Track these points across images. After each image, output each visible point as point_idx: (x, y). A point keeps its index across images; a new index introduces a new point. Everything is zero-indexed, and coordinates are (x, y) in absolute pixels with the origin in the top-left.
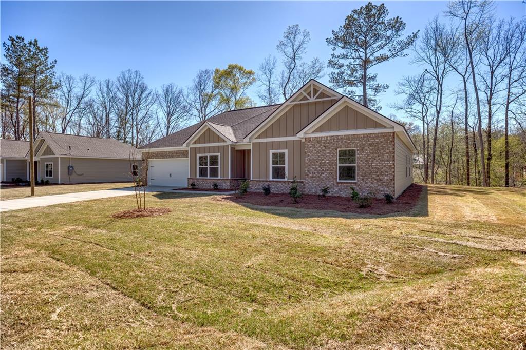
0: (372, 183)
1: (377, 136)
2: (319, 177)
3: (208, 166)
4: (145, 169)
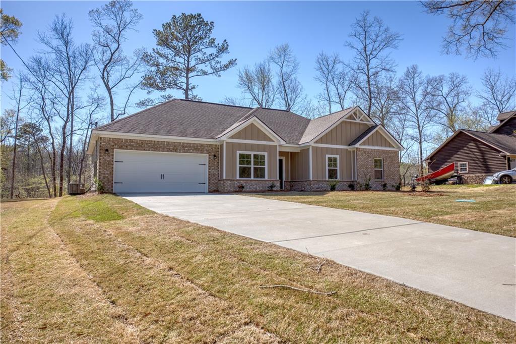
0: (391, 181)
1: (392, 152)
3: (252, 166)
4: (108, 166)
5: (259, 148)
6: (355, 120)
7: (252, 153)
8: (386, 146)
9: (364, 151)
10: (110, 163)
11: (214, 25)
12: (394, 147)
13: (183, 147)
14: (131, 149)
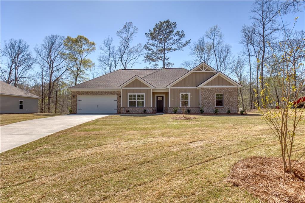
0: (229, 107)
1: (231, 89)
2: (208, 105)
3: (136, 101)
4: (75, 102)
5: (140, 91)
6: (201, 71)
7: (137, 94)
8: (226, 85)
9: (207, 89)
10: (76, 101)
11: (176, 24)
12: (234, 85)
13: (105, 93)
14: (83, 95)
